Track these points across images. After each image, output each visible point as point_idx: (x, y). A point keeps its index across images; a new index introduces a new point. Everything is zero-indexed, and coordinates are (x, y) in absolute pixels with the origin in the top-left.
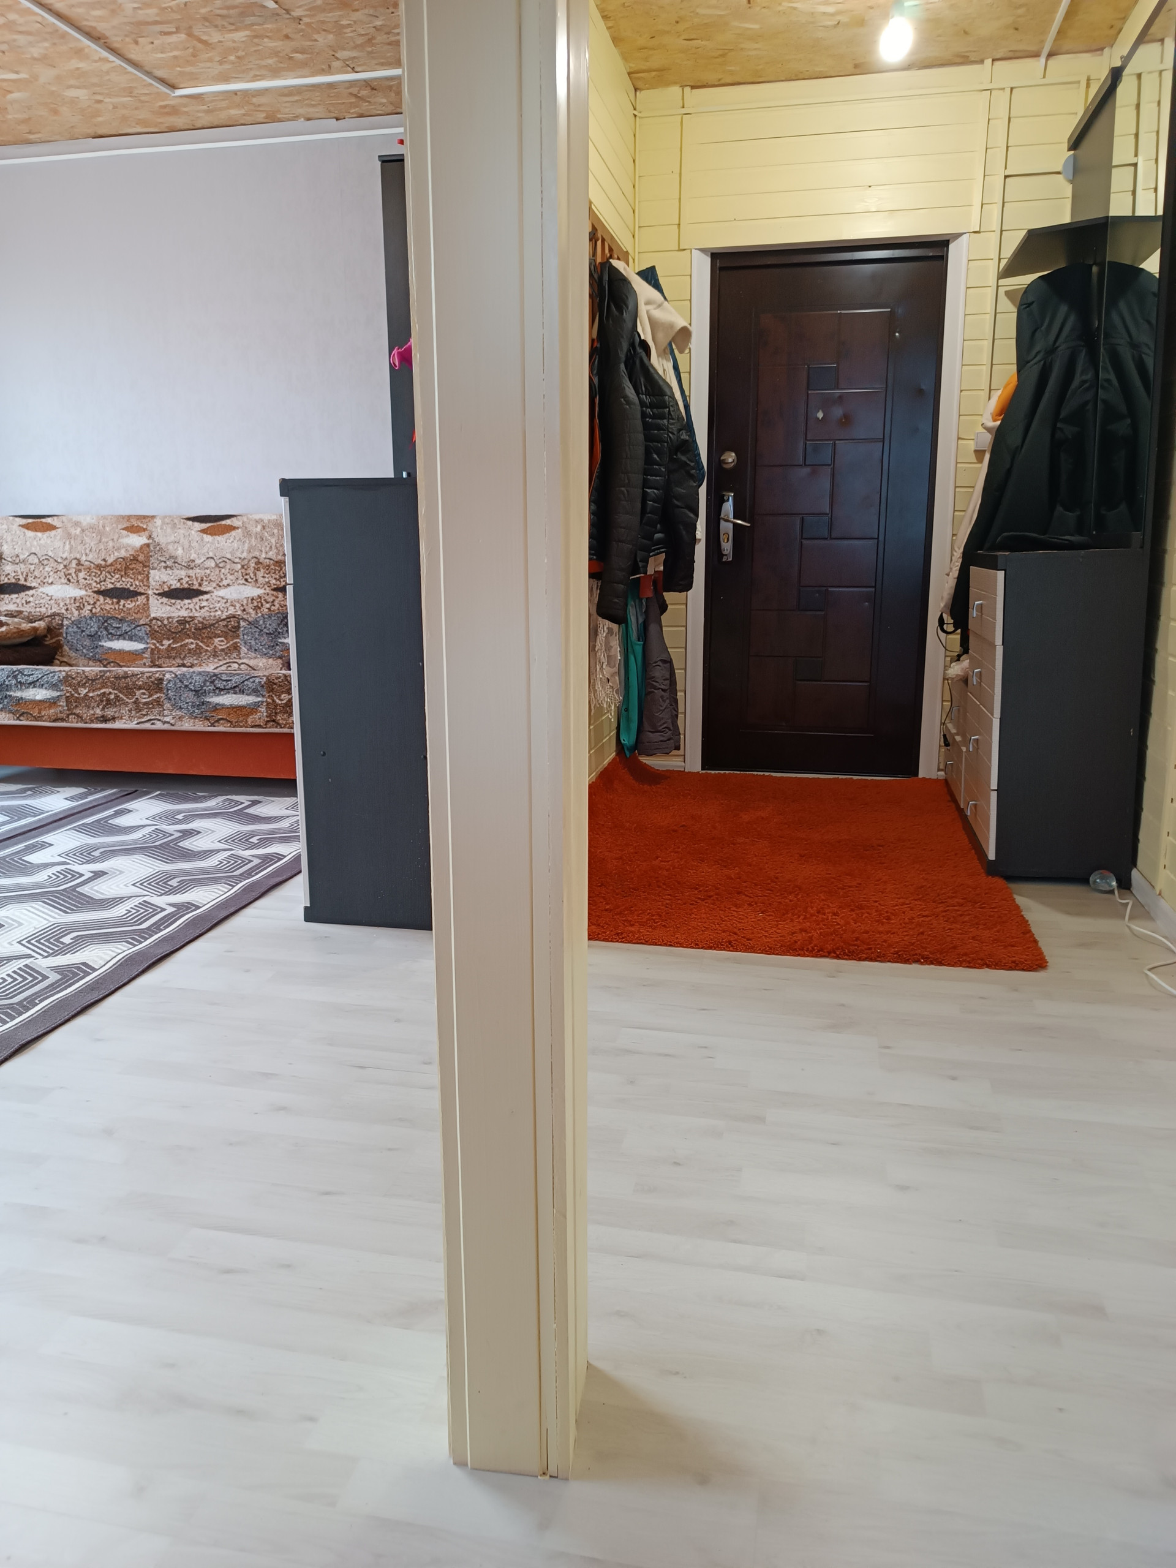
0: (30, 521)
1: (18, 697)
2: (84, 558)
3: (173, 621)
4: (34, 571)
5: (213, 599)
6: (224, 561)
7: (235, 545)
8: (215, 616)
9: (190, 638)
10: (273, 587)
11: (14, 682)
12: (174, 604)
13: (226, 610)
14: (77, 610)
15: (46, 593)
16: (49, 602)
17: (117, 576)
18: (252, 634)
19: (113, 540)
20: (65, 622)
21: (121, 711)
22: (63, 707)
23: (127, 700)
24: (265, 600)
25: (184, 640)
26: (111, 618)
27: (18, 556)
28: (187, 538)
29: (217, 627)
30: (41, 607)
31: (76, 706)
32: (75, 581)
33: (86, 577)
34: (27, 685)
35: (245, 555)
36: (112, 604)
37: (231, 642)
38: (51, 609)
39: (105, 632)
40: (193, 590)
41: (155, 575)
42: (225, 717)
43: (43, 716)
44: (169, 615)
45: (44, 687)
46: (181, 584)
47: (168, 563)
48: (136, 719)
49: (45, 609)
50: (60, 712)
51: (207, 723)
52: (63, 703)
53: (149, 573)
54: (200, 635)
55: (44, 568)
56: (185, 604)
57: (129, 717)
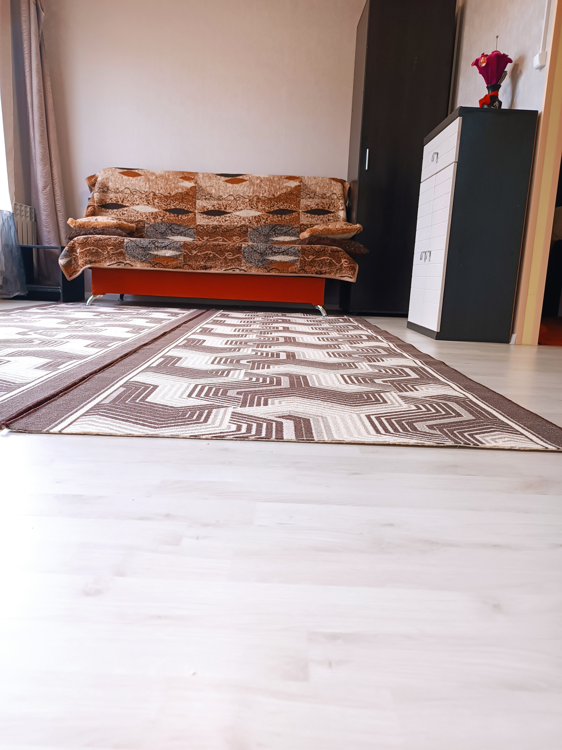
0: (125, 170)
1: (155, 254)
2: (157, 192)
3: (209, 227)
4: (127, 197)
5: (232, 216)
6: (239, 197)
7: (245, 189)
8: (234, 225)
9: (219, 236)
10: (267, 211)
11: (153, 246)
12: (210, 218)
13: (240, 222)
14: (153, 219)
15: (135, 209)
16: (137, 215)
17: (177, 202)
18: (255, 235)
19: (174, 183)
20: (146, 225)
21: (216, 264)
22: (182, 260)
23: (220, 258)
24: (262, 218)
25: (216, 237)
26: (174, 224)
27: (118, 189)
28: (218, 185)
29: (235, 231)
30: (131, 217)
31: (189, 260)
32: (152, 204)
33: (159, 202)
34: (161, 248)
35: (251, 194)
36: (174, 216)
37: (243, 239)
38: (138, 218)
39: (170, 232)
40: (221, 211)
41: (199, 203)
42: (276, 267)
43: (169, 265)
44: (207, 224)
45: (172, 249)
46: (214, 208)
47: (207, 197)
48: (224, 268)
49: (134, 218)
50: (180, 263)
51: (265, 270)
52: (181, 258)
53: (196, 201)
54: (225, 235)
55: (133, 196)
56: (216, 219)
57: (220, 267)
